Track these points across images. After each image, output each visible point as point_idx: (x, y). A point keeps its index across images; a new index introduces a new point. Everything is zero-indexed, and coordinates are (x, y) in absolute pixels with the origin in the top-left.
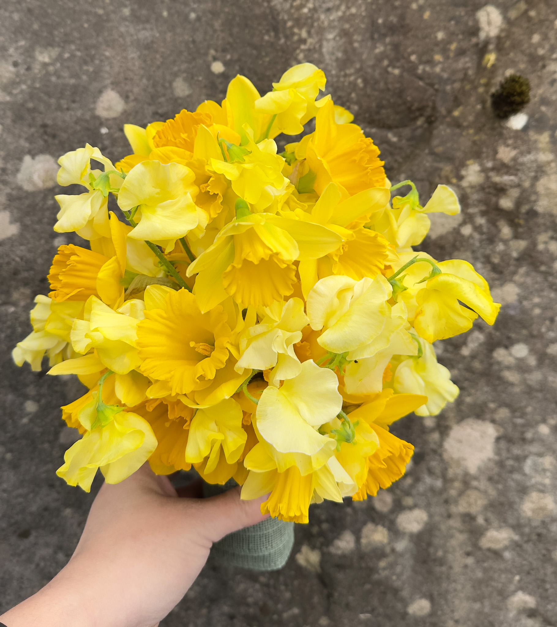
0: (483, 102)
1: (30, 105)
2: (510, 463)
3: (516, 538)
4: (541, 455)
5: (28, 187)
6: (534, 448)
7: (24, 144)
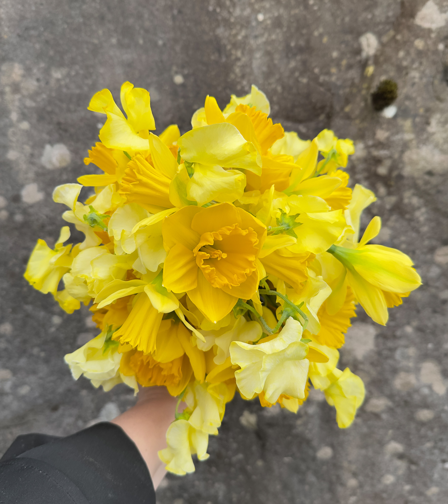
0: (366, 100)
1: (49, 109)
2: (385, 352)
3: (390, 404)
4: (406, 347)
5: (49, 166)
6: (402, 342)
7: (45, 136)
